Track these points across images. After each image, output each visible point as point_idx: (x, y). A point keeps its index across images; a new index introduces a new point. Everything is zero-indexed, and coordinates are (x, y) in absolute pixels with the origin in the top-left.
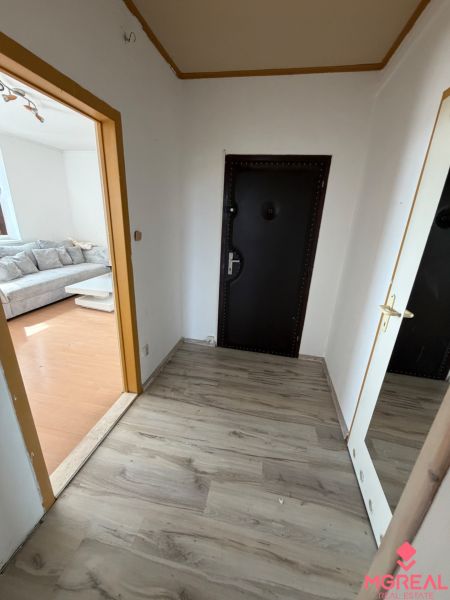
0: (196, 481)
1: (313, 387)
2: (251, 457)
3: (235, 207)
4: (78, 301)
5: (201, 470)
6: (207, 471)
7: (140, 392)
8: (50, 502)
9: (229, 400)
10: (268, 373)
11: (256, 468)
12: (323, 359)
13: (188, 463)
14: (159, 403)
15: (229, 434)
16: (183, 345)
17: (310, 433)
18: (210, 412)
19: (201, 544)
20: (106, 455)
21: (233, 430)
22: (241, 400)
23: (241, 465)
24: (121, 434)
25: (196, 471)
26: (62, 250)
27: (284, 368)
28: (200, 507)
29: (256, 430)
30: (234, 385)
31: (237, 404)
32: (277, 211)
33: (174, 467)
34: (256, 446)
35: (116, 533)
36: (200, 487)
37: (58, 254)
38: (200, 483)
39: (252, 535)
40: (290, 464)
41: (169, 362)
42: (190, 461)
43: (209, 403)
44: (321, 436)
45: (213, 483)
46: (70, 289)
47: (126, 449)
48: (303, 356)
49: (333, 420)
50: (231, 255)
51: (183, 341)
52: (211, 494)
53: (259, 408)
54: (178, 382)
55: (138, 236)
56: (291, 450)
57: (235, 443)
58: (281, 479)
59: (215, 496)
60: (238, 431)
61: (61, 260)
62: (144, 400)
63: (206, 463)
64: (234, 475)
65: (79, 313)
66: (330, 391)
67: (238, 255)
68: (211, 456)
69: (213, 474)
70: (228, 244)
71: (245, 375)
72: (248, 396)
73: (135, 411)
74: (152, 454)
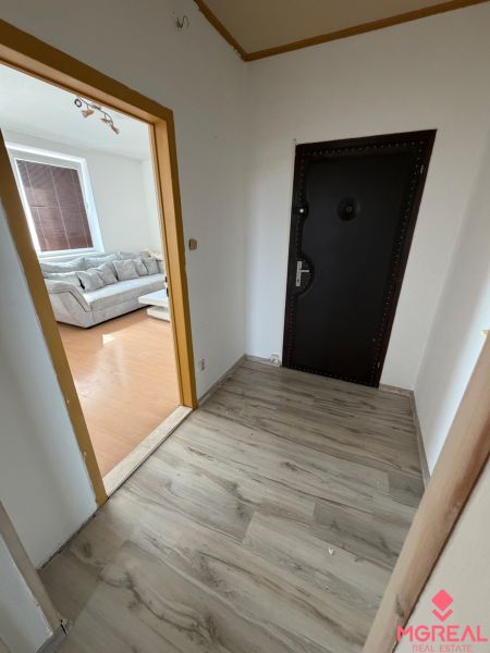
0: (239, 508)
1: (393, 425)
2: (302, 494)
3: (306, 207)
4: (149, 311)
5: (245, 497)
6: (252, 500)
7: (195, 407)
8: (103, 500)
9: (287, 428)
10: (339, 402)
11: (307, 508)
12: (412, 393)
13: (233, 487)
14: (212, 421)
15: (282, 464)
16: (245, 363)
17: (379, 479)
18: (265, 437)
19: (234, 574)
20: (156, 465)
21: (286, 460)
22: (301, 429)
23: (289, 501)
24: (173, 447)
25: (240, 497)
26: (138, 261)
27: (359, 398)
28: (239, 536)
29: (313, 465)
30: (296, 412)
31: (294, 433)
32: (358, 209)
33: (218, 489)
34: (311, 482)
35: (154, 542)
36: (242, 515)
37: (135, 264)
38: (243, 511)
39: (291, 580)
40: (349, 511)
41: (229, 380)
42: (235, 486)
43: (264, 427)
44: (394, 485)
45: (256, 514)
46: (144, 300)
47: (174, 462)
48: (384, 386)
49: (413, 468)
50: (300, 264)
51: (245, 358)
52: (251, 525)
53: (320, 441)
54: (234, 401)
55: (193, 244)
56: (353, 495)
57: (287, 475)
58: (334, 525)
59: (257, 528)
60: (292, 462)
61: (137, 271)
62: (199, 416)
63: (252, 491)
64: (281, 510)
65: (151, 323)
66: (415, 433)
67: (308, 264)
68: (257, 484)
69: (258, 505)
70: (297, 251)
71: (309, 401)
72: (309, 425)
73: (188, 426)
74: (199, 472)
